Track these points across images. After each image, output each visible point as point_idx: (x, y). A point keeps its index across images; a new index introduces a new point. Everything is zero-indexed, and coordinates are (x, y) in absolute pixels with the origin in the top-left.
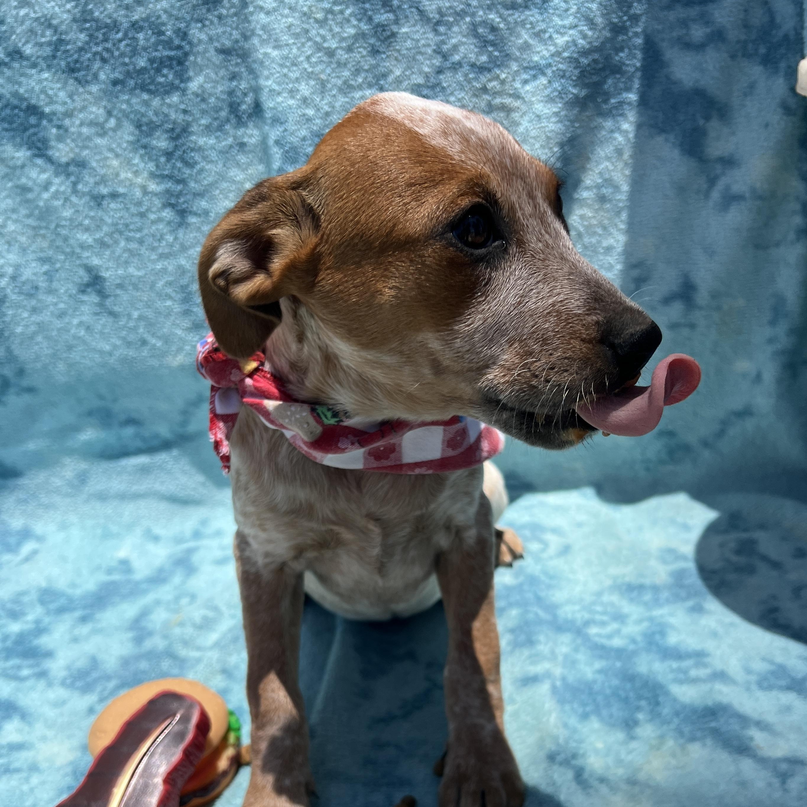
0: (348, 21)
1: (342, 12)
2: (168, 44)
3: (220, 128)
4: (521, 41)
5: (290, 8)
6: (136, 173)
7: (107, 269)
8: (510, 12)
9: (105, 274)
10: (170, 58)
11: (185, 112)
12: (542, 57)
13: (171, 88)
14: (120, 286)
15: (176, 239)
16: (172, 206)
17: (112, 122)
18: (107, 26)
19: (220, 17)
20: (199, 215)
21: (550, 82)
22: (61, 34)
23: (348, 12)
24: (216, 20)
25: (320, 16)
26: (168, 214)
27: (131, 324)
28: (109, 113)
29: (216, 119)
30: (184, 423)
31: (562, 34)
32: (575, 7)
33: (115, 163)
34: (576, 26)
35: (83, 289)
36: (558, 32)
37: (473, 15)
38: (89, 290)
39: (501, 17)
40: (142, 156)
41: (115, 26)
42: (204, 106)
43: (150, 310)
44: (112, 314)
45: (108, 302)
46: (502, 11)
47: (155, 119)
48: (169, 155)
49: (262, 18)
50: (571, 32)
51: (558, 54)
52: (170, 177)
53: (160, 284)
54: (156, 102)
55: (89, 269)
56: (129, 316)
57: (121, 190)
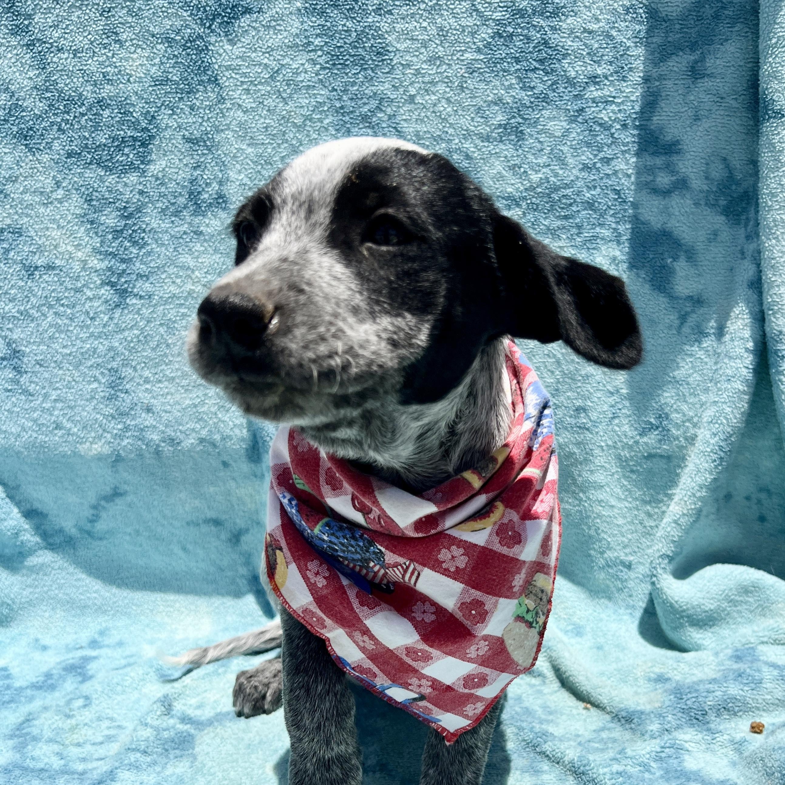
0: (327, 129)
1: (320, 120)
2: (135, 125)
3: (177, 213)
4: (495, 172)
5: (269, 110)
6: (78, 247)
8: (486, 144)
9: (25, 349)
10: (135, 139)
11: (141, 192)
12: (517, 189)
13: (131, 167)
15: (111, 319)
16: (113, 285)
18: (70, 99)
19: (192, 108)
20: (141, 297)
21: (524, 213)
22: (18, 100)
23: (326, 121)
24: (187, 110)
25: (298, 121)
26: (106, 292)
28: (58, 184)
29: (173, 204)
31: (537, 172)
32: (549, 148)
33: (56, 234)
34: (549, 165)
36: (532, 169)
37: (449, 141)
39: (476, 147)
40: (87, 230)
42: (163, 189)
44: (26, 392)
45: (24, 379)
46: (478, 142)
47: (107, 195)
48: (117, 233)
50: (544, 170)
51: (532, 188)
52: (114, 255)
54: (111, 179)
57: (58, 262)
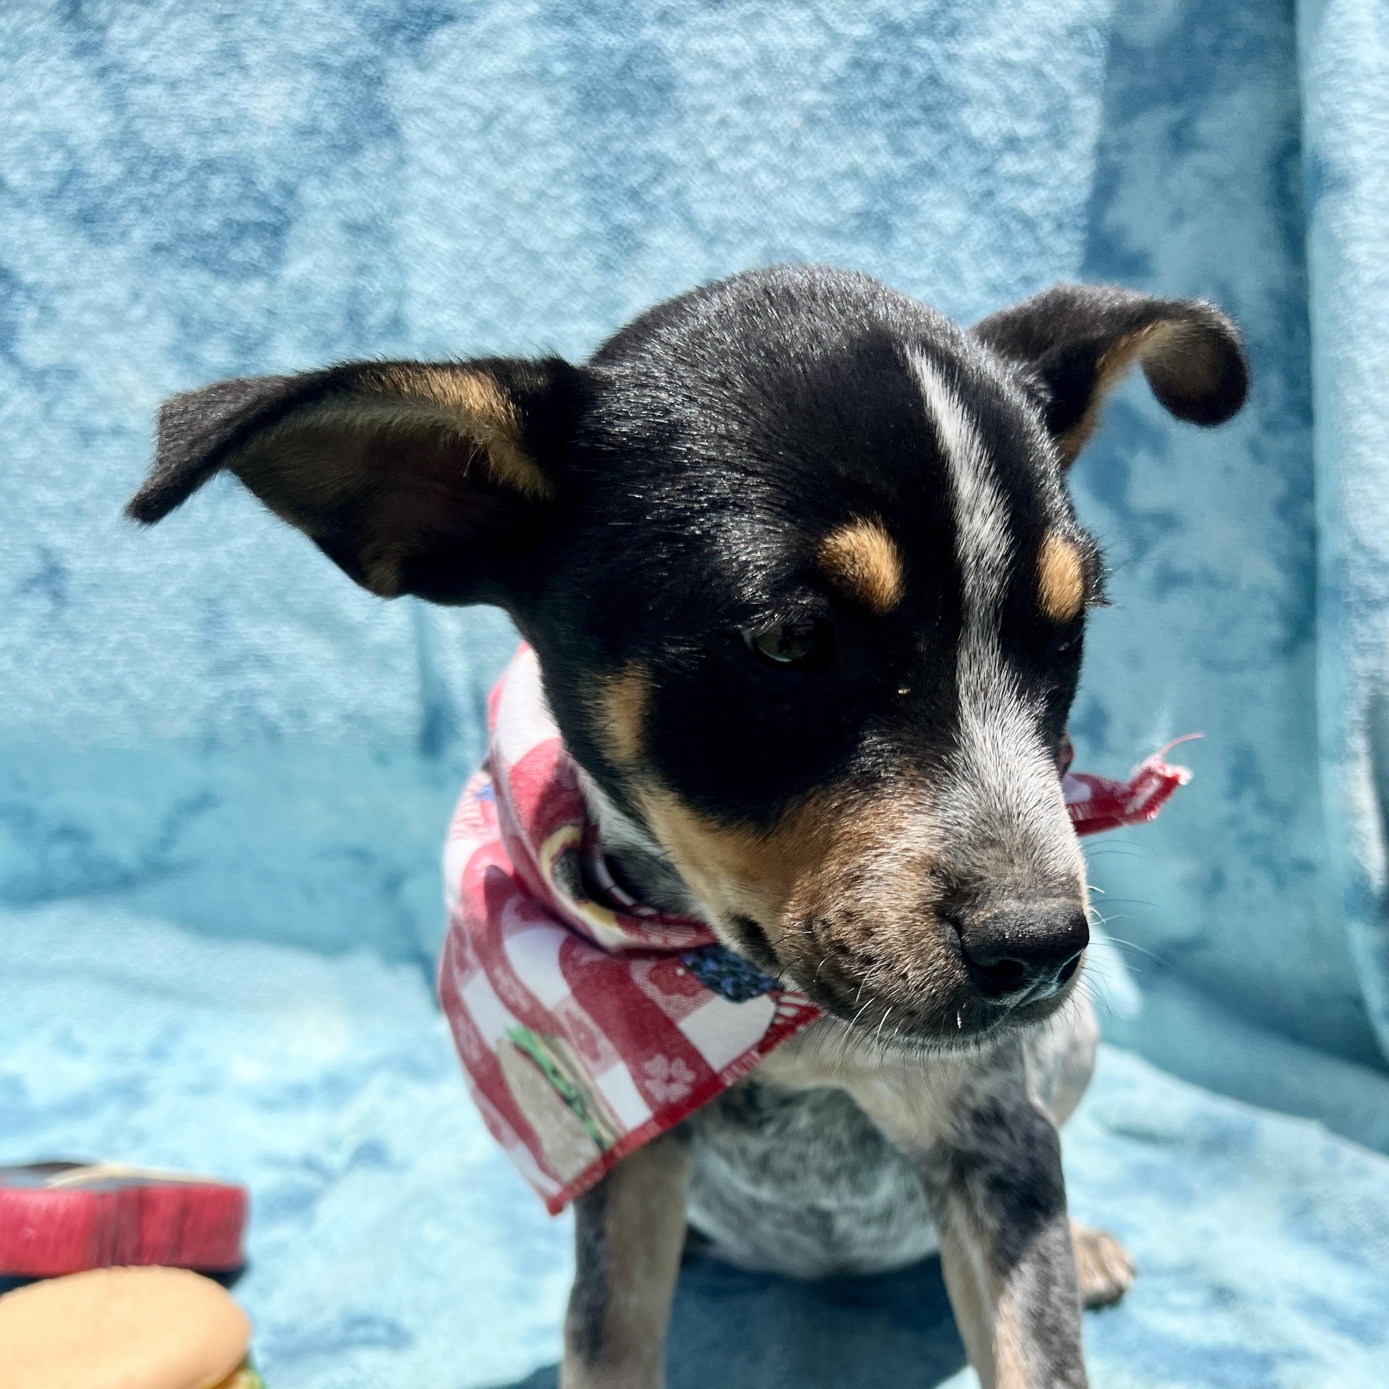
0: (569, 214)
1: (560, 199)
2: (262, 201)
7: (78, 556)
9: (74, 564)
10: (260, 224)
11: (270, 314)
13: (251, 271)
14: (95, 588)
17: (138, 312)
18: (162, 159)
19: (352, 176)
23: (570, 200)
24: (344, 179)
27: (103, 656)
28: (136, 296)
29: (319, 334)
30: (165, 843)
33: (131, 378)
35: (27, 586)
38: (37, 590)
41: (174, 160)
42: (303, 309)
43: (142, 635)
44: (71, 635)
45: (68, 614)
47: (214, 317)
49: (429, 187)
53: (170, 591)
55: (45, 553)
56: (102, 641)
